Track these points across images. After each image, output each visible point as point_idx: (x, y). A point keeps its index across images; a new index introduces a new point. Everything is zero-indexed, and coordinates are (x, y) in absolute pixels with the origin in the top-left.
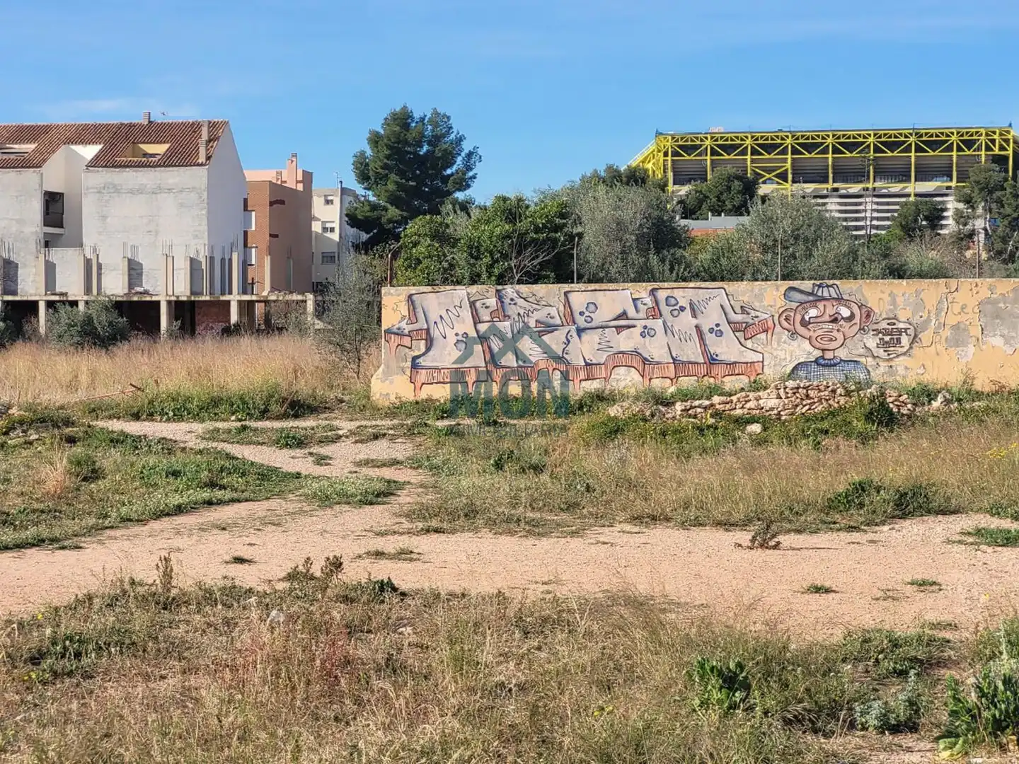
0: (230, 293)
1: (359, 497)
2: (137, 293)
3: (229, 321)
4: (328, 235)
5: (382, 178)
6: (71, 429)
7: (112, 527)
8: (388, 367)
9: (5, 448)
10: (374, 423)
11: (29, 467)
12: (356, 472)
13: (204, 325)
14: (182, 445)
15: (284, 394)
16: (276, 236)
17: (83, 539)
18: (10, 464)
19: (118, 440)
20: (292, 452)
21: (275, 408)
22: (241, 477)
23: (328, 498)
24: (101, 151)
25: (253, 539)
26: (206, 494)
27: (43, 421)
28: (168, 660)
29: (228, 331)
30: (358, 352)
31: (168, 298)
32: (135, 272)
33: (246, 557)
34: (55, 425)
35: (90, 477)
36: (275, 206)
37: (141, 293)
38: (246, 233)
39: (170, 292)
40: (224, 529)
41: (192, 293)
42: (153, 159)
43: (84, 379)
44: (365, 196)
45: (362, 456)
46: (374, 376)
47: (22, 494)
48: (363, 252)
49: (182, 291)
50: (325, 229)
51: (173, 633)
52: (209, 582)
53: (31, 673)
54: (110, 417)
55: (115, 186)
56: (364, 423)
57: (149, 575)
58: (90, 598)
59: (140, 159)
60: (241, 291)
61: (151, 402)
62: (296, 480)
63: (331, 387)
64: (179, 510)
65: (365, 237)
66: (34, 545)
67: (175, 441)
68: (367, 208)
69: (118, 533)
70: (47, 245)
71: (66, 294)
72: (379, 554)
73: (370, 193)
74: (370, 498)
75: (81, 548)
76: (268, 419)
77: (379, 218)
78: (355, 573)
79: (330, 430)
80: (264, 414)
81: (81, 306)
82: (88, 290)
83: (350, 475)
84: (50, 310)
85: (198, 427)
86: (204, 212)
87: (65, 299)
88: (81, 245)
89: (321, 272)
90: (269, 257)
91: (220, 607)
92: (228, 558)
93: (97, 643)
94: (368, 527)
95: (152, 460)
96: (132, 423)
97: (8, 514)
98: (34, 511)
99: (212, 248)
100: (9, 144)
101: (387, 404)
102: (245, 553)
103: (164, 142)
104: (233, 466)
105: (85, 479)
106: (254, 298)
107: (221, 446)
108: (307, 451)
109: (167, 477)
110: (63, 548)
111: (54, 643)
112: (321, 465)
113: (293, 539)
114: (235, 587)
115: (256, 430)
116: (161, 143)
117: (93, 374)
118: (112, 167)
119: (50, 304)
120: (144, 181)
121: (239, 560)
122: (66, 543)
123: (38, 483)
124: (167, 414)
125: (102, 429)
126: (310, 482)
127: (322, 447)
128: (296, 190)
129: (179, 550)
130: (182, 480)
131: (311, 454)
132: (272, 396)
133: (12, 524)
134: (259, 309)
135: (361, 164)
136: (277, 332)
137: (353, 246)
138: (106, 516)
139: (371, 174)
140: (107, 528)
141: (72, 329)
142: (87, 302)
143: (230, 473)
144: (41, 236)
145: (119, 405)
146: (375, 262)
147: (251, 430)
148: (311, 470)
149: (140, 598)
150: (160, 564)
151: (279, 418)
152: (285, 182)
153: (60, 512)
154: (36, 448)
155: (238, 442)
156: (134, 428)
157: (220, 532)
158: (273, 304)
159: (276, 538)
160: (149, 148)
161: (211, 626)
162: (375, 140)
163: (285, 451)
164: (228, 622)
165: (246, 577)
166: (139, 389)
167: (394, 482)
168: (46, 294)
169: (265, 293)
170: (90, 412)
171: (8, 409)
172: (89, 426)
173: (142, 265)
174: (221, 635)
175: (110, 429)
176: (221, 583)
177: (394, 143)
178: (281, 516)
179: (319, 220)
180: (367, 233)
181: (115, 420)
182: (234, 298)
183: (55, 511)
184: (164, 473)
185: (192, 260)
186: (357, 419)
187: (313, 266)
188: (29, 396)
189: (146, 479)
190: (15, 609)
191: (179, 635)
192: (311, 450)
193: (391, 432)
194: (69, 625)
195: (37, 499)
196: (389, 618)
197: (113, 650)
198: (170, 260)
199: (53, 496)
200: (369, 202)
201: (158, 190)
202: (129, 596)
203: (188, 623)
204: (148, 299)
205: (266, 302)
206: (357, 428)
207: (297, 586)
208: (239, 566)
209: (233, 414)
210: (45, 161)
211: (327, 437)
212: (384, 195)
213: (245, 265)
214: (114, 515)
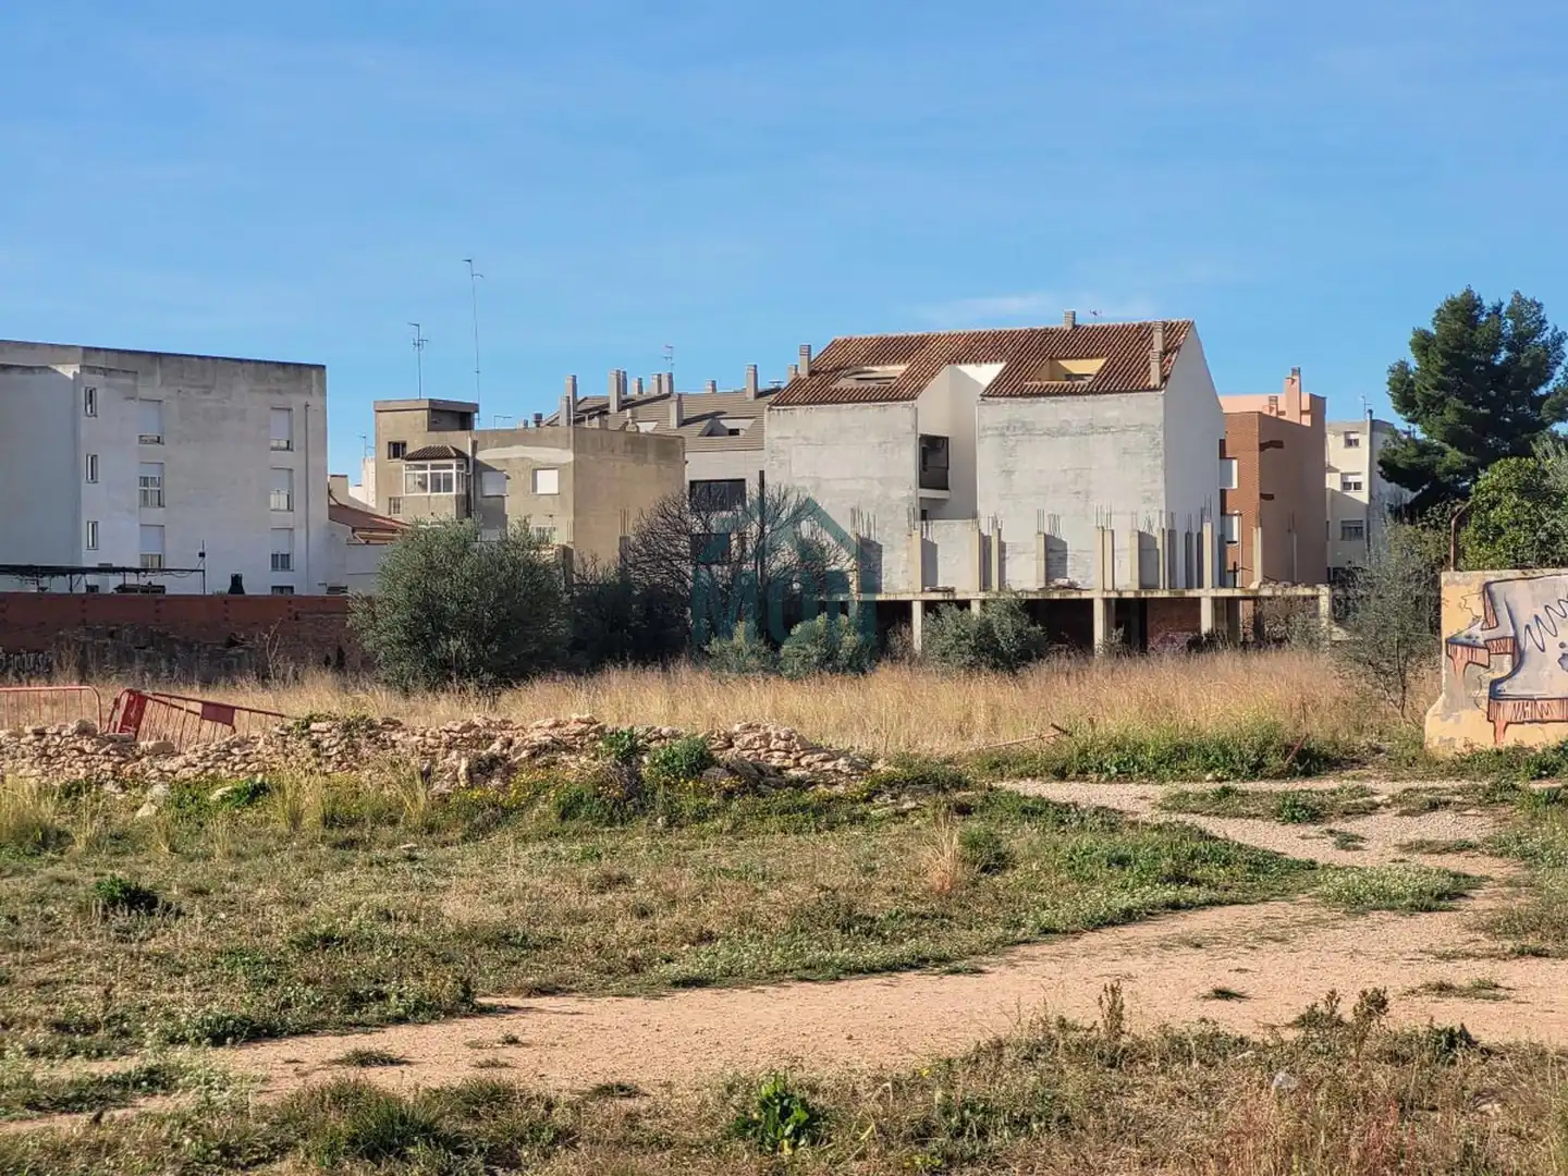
0: (1200, 585)
1: (1409, 900)
2: (1059, 587)
3: (1198, 629)
4: (1352, 494)
5: (1434, 404)
6: (964, 794)
7: (1027, 942)
8: (1451, 695)
9: (867, 823)
10: (1430, 784)
11: (902, 850)
12: (1402, 861)
13: (1162, 634)
14: (1131, 818)
15: (1288, 739)
16: (1271, 497)
17: (985, 959)
18: (874, 846)
19: (1033, 810)
20: (1302, 830)
21: (1275, 762)
22: (1224, 867)
23: (1362, 900)
24: (1002, 374)
25: (1244, 963)
26: (1170, 893)
27: (922, 780)
28: (1118, 1144)
29: (1198, 645)
30: (1403, 675)
31: (1105, 595)
32: (1054, 554)
33: (1233, 990)
34: (941, 788)
35: (995, 867)
36: (1267, 450)
37: (1064, 587)
38: (1223, 493)
39: (1109, 586)
40: (1198, 946)
41: (1143, 586)
42: (1082, 382)
43: (981, 718)
44: (1408, 433)
45: (1412, 836)
46: (1430, 712)
47: (893, 890)
48: (1406, 519)
49: (1127, 582)
50: (1346, 486)
51: (1126, 1102)
52: (1178, 1027)
53: (915, 1157)
54: (1021, 776)
55: (1024, 424)
56: (1414, 784)
57: (1087, 1013)
58: (999, 1045)
59: (1061, 383)
60: (1217, 582)
61: (1083, 752)
62: (1308, 872)
63: (1360, 730)
64: (1129, 916)
65: (1409, 496)
66: (911, 967)
67: (1121, 812)
68: (1412, 451)
69: (1036, 950)
70: (924, 516)
71: (951, 591)
72: (1443, 989)
73: (1417, 427)
74: (1427, 900)
75: (981, 972)
76: (1264, 777)
77: (1432, 466)
78: (1405, 1018)
79: (1361, 796)
80: (1257, 770)
81: (975, 608)
82: (985, 584)
83: (1394, 866)
84: (929, 615)
85: (1156, 791)
86: (1160, 461)
87: (951, 598)
88: (975, 516)
89: (1341, 553)
90: (1260, 529)
91: (1196, 1064)
92: (1205, 990)
93: (1011, 1114)
94: (1425, 947)
95: (1087, 841)
96: (1055, 784)
97: (873, 920)
98: (911, 916)
99: (1171, 517)
100: (867, 365)
101: (1450, 755)
102: (1234, 983)
103: (1097, 357)
104: (1211, 850)
105: (985, 869)
106: (1238, 593)
107: (1189, 819)
108: (1326, 827)
109: (1109, 866)
110: (956, 972)
111: (947, 1113)
112: (1348, 849)
113: (1307, 963)
114: (1218, 1035)
115: (1245, 794)
116: (1092, 357)
117: (995, 709)
118: (1021, 395)
119: (929, 606)
120: (1068, 416)
121: (1223, 994)
122: (960, 964)
123: (917, 874)
124: (1108, 770)
125: (1010, 793)
126: (1330, 874)
127: (1347, 821)
128: (1300, 425)
129: (1129, 977)
130: (1132, 871)
131: (1331, 832)
132: (1270, 743)
133: (880, 935)
134: (1245, 611)
135: (1402, 382)
136: (1274, 646)
137: (1390, 511)
138: (1018, 925)
139: (1418, 397)
140: (1019, 943)
141: (962, 642)
142: (983, 602)
143: (1206, 861)
144: (916, 503)
145: (1035, 756)
146: (1426, 535)
147: (1237, 795)
148: (1331, 857)
149: (1073, 1049)
150: (1104, 998)
151: (1279, 776)
152: (1283, 413)
153: (950, 918)
154: (913, 822)
155: (1217, 814)
156: (1058, 792)
157: (1192, 950)
158: (1267, 603)
159: (1280, 961)
160: (1075, 366)
161: (1184, 1094)
162: (1423, 344)
163: (1290, 827)
164: (1207, 1088)
165: (1235, 1020)
166: (1065, 732)
167: (1465, 876)
168: (923, 591)
169: (1254, 586)
170: (990, 768)
171: (871, 762)
172: (991, 789)
173: (1065, 544)
174: (1199, 1108)
175: (1022, 794)
176: (1197, 1029)
177: (1454, 348)
178: (1287, 927)
179: (1337, 471)
180: (1413, 490)
181: (1029, 780)
182: (1207, 594)
183: (943, 917)
184: (1105, 861)
185: (1141, 535)
186: (1402, 779)
187: (1329, 543)
188: (901, 743)
189: (1078, 868)
190: (888, 1061)
191: (1135, 1107)
192: (1332, 827)
193: (1458, 798)
194: (968, 1087)
195: (916, 898)
196: (1464, 1089)
197: (1035, 1126)
198: (1108, 536)
199: (938, 893)
200: (1415, 441)
201: (1091, 428)
202: (1057, 1046)
203: (1147, 1088)
204: (1075, 596)
205: (1256, 599)
206: (1405, 791)
207: (1315, 1036)
208: (1222, 1003)
209: (1210, 769)
210: (920, 389)
211: (1356, 806)
212: (1437, 431)
213: (1223, 542)
214: (1031, 923)
